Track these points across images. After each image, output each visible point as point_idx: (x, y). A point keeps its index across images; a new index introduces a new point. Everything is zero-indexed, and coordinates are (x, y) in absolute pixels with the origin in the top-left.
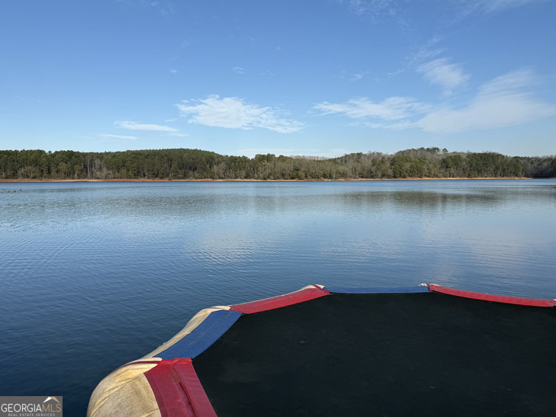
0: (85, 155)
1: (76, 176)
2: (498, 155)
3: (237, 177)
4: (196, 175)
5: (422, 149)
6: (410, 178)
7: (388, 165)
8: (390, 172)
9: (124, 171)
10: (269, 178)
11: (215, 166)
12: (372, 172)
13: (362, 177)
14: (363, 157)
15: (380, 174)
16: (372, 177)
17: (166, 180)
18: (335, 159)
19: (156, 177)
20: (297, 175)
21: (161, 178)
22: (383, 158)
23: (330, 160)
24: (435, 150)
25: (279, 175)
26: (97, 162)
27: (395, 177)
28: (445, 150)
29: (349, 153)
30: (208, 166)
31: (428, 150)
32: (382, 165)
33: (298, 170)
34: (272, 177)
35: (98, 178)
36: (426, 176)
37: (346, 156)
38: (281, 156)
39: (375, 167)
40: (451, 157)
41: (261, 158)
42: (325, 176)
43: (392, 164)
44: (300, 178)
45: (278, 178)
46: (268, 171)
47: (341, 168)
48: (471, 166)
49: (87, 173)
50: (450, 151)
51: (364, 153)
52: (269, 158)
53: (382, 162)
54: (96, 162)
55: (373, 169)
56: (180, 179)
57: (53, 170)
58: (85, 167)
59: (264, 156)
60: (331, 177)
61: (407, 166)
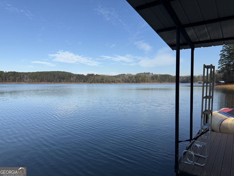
0: (20, 73)
1: (17, 81)
2: (170, 75)
3: (80, 82)
4: (65, 81)
5: (145, 73)
6: (141, 83)
7: (134, 78)
8: (135, 81)
9: (36, 79)
11: (72, 78)
12: (128, 81)
13: (125, 82)
15: (131, 81)
17: (53, 83)
18: (116, 76)
19: (49, 82)
20: (103, 81)
21: (51, 82)
22: (132, 76)
23: (114, 76)
24: (149, 73)
25: (96, 81)
26: (25, 76)
28: (152, 73)
29: (120, 74)
30: (69, 78)
31: (147, 73)
32: (132, 78)
33: (103, 79)
34: (93, 82)
35: (26, 82)
36: (146, 82)
38: (97, 75)
39: (129, 79)
40: (154, 76)
41: (89, 75)
42: (113, 82)
46: (92, 80)
47: (118, 79)
48: (161, 79)
49: (21, 80)
50: (154, 74)
51: (125, 74)
52: (92, 75)
56: (58, 82)
57: (7, 79)
58: (21, 78)
60: (115, 82)
61: (140, 78)
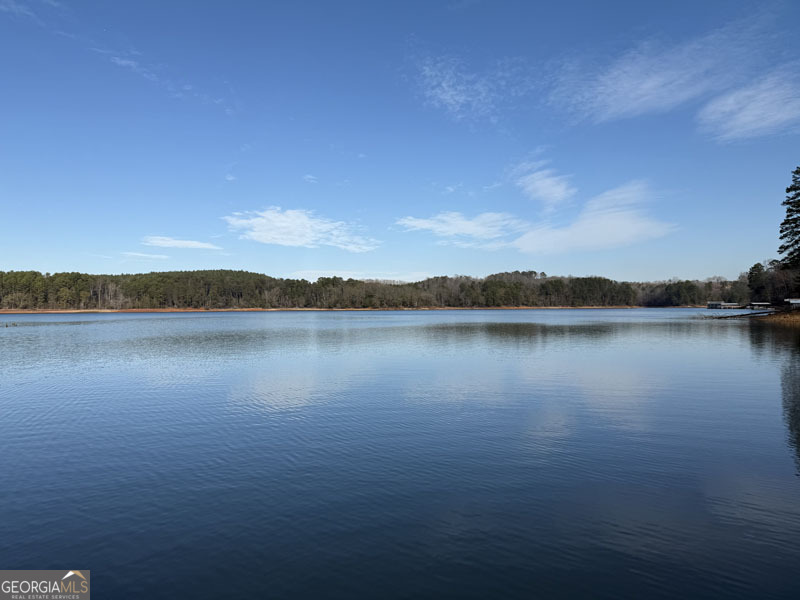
0: (95, 278)
1: (82, 304)
2: (606, 281)
3: (294, 306)
4: (242, 303)
5: (517, 272)
6: (505, 307)
7: (479, 291)
8: (482, 299)
9: (146, 298)
10: (335, 306)
11: (266, 292)
12: (460, 300)
13: (449, 305)
14: (448, 282)
15: (469, 302)
16: (461, 305)
17: (202, 309)
18: (416, 284)
19: (189, 306)
20: (371, 302)
21: (196, 307)
22: (473, 282)
23: (409, 285)
24: (531, 273)
25: (348, 303)
26: (112, 287)
27: (487, 305)
28: (543, 274)
29: (432, 277)
30: (257, 291)
31: (524, 273)
32: (472, 291)
33: (372, 296)
34: (338, 305)
35: (112, 308)
36: (523, 304)
37: (429, 280)
38: (350, 280)
39: (463, 294)
40: (551, 282)
41: (325, 283)
42: (404, 304)
43: (484, 290)
44: (374, 307)
45: (346, 307)
46: (334, 298)
47: (424, 295)
48: (574, 292)
49: (97, 300)
50: (549, 275)
51: (450, 276)
52: (336, 281)
53: (472, 287)
54: (110, 287)
55: (462, 296)
56: (220, 308)
57: (52, 298)
58: (95, 294)
59: (328, 279)
60: (411, 305)
61: (501, 292)
